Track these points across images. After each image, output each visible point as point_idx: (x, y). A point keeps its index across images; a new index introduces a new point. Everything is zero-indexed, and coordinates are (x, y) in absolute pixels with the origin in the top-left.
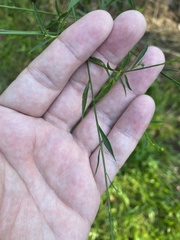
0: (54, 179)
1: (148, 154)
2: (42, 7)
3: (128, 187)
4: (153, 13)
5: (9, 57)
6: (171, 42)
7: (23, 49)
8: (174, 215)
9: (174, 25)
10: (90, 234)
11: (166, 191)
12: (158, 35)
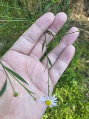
0: (34, 79)
1: (72, 78)
2: (24, 8)
3: (63, 93)
4: (76, 12)
5: (8, 30)
6: (84, 26)
7: (15, 27)
8: (85, 107)
9: (86, 18)
10: (44, 116)
11: (81, 96)
12: (78, 22)
